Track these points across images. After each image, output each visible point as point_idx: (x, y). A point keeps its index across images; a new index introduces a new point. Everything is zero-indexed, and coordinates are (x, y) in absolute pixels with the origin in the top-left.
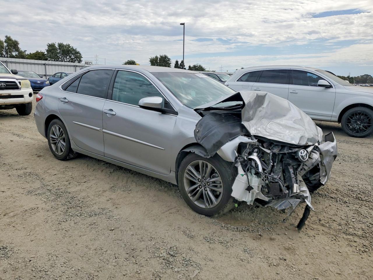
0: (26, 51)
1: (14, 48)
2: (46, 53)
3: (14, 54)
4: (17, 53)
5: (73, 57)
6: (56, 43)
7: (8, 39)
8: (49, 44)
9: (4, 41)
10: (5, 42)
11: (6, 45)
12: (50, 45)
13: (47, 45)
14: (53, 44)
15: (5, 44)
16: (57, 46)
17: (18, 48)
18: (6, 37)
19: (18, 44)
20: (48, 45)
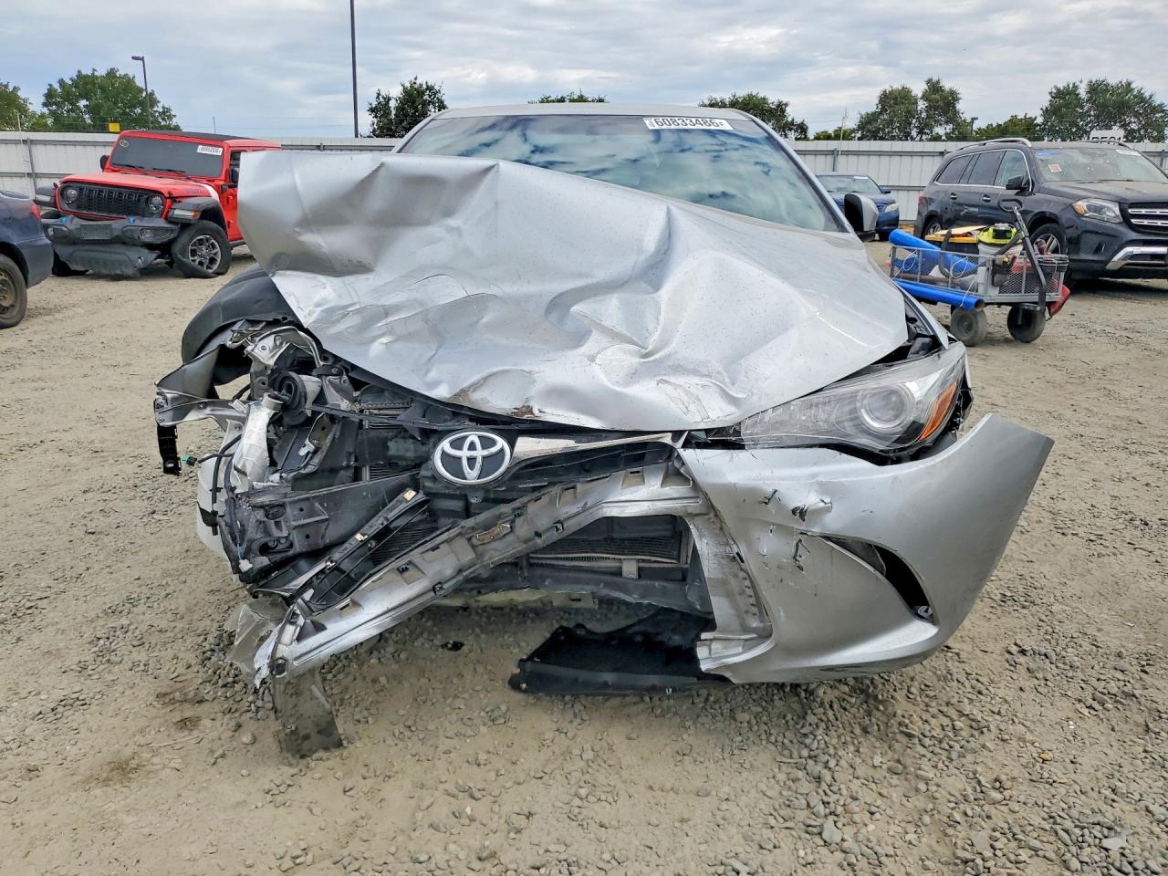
0: (977, 119)
1: (945, 113)
2: (1040, 120)
3: (940, 130)
4: (949, 127)
5: (1134, 126)
6: (1081, 82)
7: (934, 87)
8: (1056, 88)
9: (920, 95)
10: (925, 97)
11: (924, 107)
12: (1058, 90)
13: (1051, 93)
14: (1071, 86)
15: (922, 105)
16: (1083, 92)
17: (956, 112)
18: (929, 81)
19: (958, 99)
20: (1055, 91)
